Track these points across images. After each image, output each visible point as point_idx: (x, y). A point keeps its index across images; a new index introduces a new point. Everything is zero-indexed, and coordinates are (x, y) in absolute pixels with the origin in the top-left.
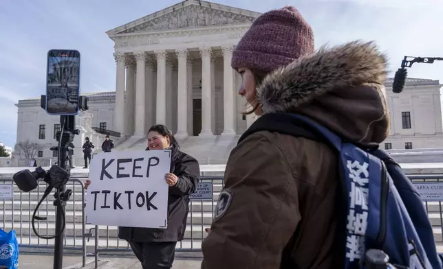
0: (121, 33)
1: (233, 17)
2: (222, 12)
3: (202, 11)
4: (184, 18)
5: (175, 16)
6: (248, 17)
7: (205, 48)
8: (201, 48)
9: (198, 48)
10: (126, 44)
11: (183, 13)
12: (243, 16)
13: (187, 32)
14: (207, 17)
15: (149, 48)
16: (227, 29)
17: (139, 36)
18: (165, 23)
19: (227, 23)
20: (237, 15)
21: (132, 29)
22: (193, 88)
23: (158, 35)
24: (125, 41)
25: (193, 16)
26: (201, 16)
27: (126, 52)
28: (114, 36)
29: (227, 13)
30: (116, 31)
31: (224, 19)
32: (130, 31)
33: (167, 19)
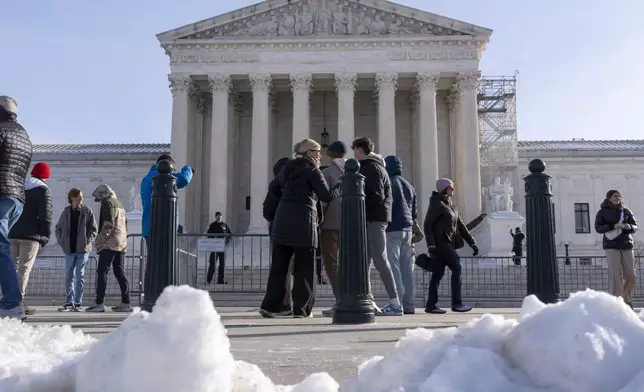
0: (185, 38)
1: (399, 23)
2: (378, 11)
3: (341, 6)
4: (307, 18)
5: (289, 14)
6: (426, 24)
7: (347, 76)
8: (338, 75)
9: (333, 75)
10: (193, 60)
11: (305, 8)
12: (416, 22)
13: (315, 44)
14: (350, 18)
15: (240, 70)
16: (388, 43)
18: (271, 25)
19: (388, 33)
20: (407, 19)
21: (208, 33)
23: (258, 45)
24: (193, 52)
25: (325, 15)
26: (340, 16)
27: (194, 73)
28: (171, 42)
29: (387, 13)
30: (178, 34)
31: (380, 25)
32: (203, 35)
33: (274, 19)
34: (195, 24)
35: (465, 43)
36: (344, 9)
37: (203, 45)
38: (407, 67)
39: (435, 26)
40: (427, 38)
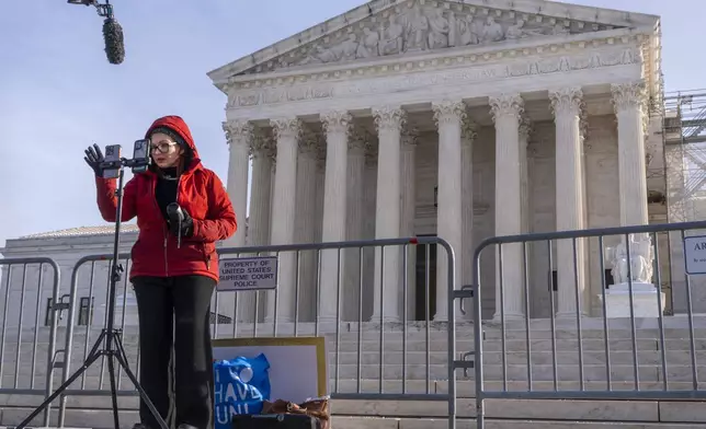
0: (242, 74)
1: (520, 22)
2: (491, 11)
3: (440, 11)
4: (394, 31)
5: (372, 28)
6: (558, 20)
7: (448, 104)
8: (436, 104)
9: (429, 105)
10: (252, 102)
11: (392, 19)
12: (545, 19)
13: (403, 65)
14: (452, 26)
15: (309, 108)
16: (506, 53)
17: (284, 79)
18: (347, 46)
19: (504, 38)
20: (532, 17)
21: (270, 65)
22: (417, 207)
23: (331, 74)
24: (251, 92)
25: (418, 25)
26: (438, 25)
27: (254, 118)
28: (227, 81)
29: (503, 12)
30: (232, 70)
31: (495, 28)
32: (264, 67)
33: (353, 37)
34: (252, 55)
35: (617, 40)
36: (445, 14)
37: (263, 81)
38: (533, 85)
39: (572, 22)
40: (560, 40)
